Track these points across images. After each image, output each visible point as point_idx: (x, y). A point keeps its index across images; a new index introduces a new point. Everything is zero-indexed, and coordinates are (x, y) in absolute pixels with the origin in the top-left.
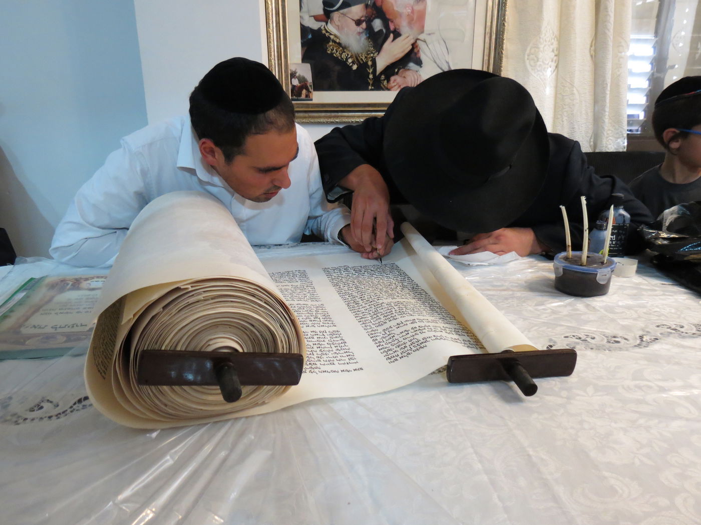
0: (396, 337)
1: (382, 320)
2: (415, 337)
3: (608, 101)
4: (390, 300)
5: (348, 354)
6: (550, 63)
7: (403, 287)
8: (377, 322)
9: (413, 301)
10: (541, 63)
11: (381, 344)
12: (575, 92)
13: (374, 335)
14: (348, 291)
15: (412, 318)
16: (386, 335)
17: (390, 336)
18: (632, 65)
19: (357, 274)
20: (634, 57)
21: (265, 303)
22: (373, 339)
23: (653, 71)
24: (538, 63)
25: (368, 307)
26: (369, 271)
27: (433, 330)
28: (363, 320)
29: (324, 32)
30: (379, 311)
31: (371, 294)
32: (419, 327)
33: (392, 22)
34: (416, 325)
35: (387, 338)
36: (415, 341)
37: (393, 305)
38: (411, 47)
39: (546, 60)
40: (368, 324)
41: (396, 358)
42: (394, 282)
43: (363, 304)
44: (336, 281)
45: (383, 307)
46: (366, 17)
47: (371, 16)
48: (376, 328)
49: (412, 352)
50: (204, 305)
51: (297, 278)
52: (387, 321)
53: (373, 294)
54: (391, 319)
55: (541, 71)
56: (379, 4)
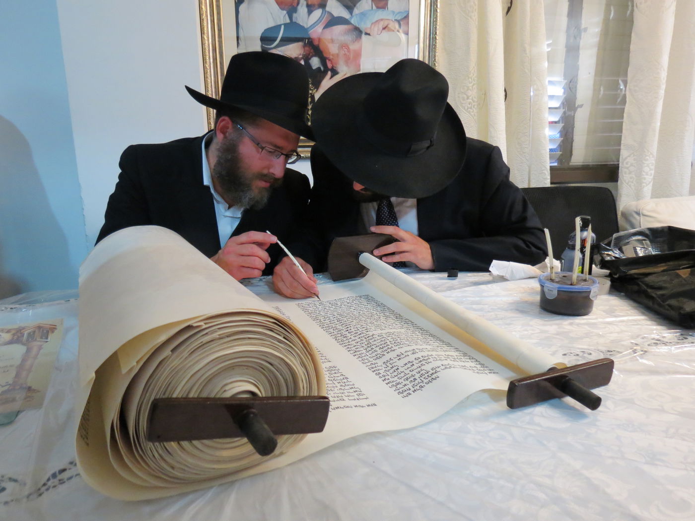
0: (401, 369)
1: (379, 352)
2: (423, 368)
4: (380, 332)
5: (355, 390)
7: (387, 317)
8: (374, 355)
9: (403, 330)
11: (387, 377)
13: (375, 369)
14: (331, 325)
15: (411, 348)
16: (389, 368)
17: (394, 369)
22: (375, 373)
23: (564, 110)
24: (468, 101)
25: (359, 340)
26: (346, 303)
27: (438, 359)
28: (358, 353)
30: (373, 343)
31: (357, 326)
32: (422, 356)
33: (329, 60)
34: (418, 355)
35: (391, 371)
36: (423, 372)
37: (385, 336)
40: (365, 358)
41: (408, 392)
42: (375, 312)
43: (352, 337)
44: (315, 315)
45: (376, 339)
46: (303, 55)
47: (309, 54)
48: (374, 362)
49: (425, 384)
50: (219, 345)
52: (385, 353)
54: (388, 351)
55: (471, 108)
56: (316, 43)
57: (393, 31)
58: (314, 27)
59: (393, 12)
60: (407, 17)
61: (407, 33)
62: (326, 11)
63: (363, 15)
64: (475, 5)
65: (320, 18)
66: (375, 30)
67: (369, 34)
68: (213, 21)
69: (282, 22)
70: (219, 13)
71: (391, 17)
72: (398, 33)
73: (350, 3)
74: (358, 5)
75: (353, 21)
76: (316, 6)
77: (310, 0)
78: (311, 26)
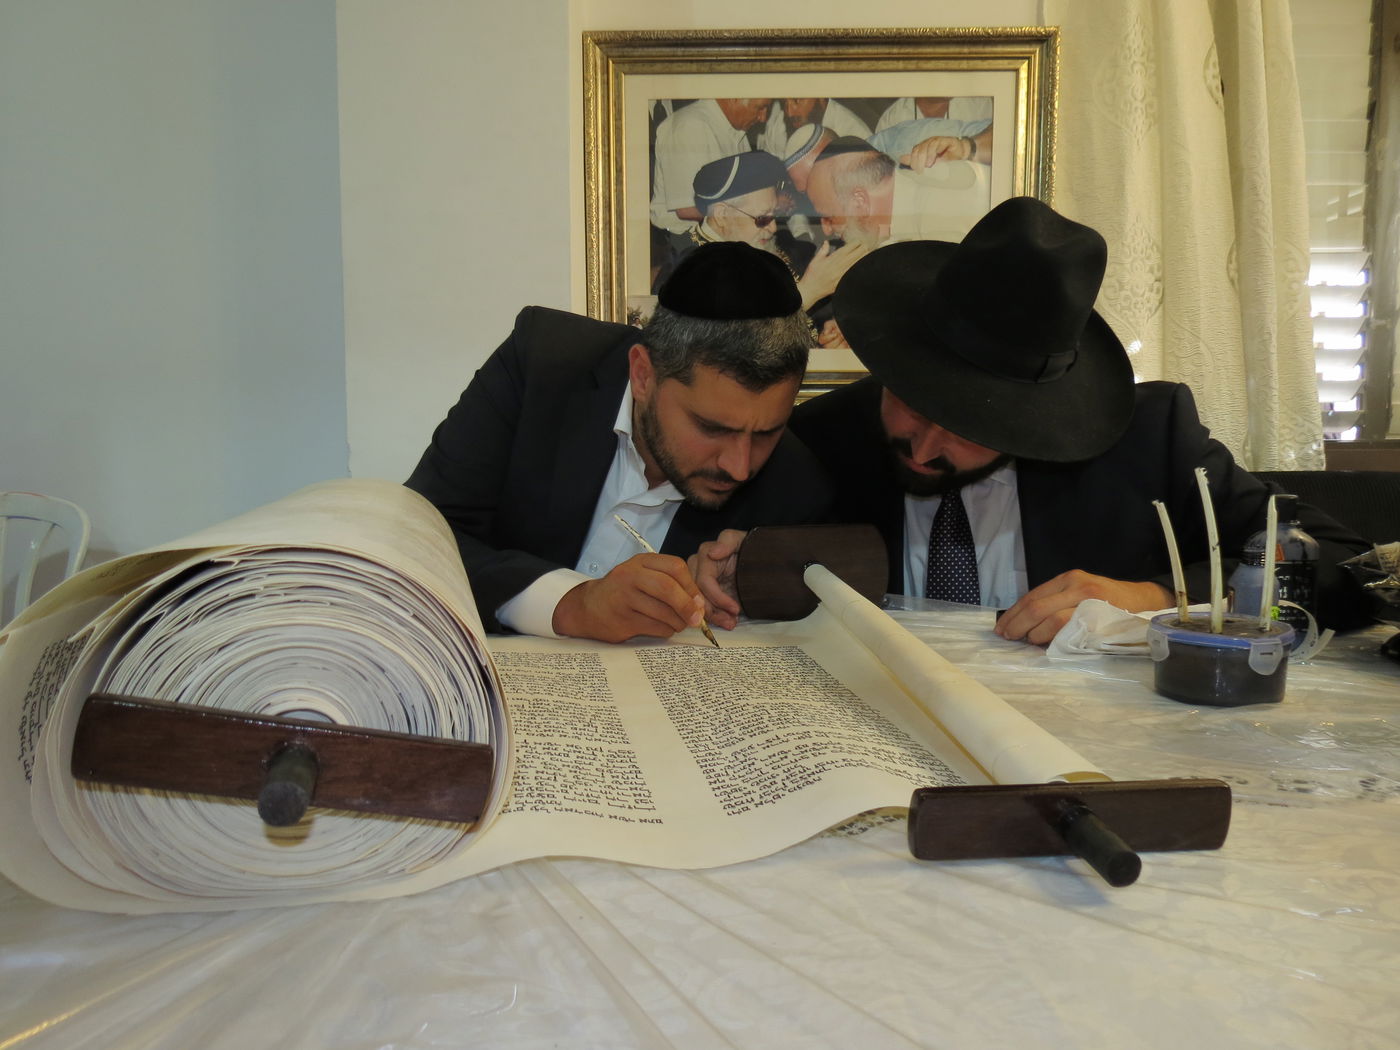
0: (758, 764)
1: (736, 735)
2: (800, 763)
3: (1275, 365)
4: (764, 700)
5: (637, 792)
6: (1147, 294)
7: (805, 683)
8: (725, 738)
9: (819, 705)
10: (1129, 293)
11: (721, 778)
12: (1203, 348)
13: (709, 762)
15: (805, 729)
16: (736, 763)
17: (745, 764)
19: (708, 660)
20: (1323, 288)
21: (415, 616)
22: (705, 768)
23: (1368, 317)
24: (1123, 293)
25: (713, 713)
26: (738, 656)
27: (847, 750)
28: (695, 735)
29: (695, 238)
32: (814, 744)
33: (827, 219)
34: (808, 742)
35: (737, 768)
36: (797, 770)
37: (768, 707)
39: (1137, 287)
40: (703, 744)
41: (748, 805)
42: (786, 674)
43: (704, 707)
45: (746, 712)
46: (775, 211)
47: (787, 210)
48: (718, 750)
49: (786, 793)
51: (574, 663)
52: (746, 737)
53: (730, 690)
54: (755, 732)
55: (1130, 309)
56: (801, 187)
57: (960, 159)
58: (796, 160)
59: (960, 123)
60: (989, 130)
61: (988, 163)
62: (821, 128)
63: (896, 131)
64: (1136, 99)
65: (809, 141)
66: (921, 158)
67: (909, 167)
68: (607, 156)
69: (737, 153)
70: (619, 141)
71: (957, 133)
72: (968, 162)
73: (870, 109)
74: (887, 113)
75: (877, 143)
76: (804, 120)
77: (793, 108)
78: (791, 157)
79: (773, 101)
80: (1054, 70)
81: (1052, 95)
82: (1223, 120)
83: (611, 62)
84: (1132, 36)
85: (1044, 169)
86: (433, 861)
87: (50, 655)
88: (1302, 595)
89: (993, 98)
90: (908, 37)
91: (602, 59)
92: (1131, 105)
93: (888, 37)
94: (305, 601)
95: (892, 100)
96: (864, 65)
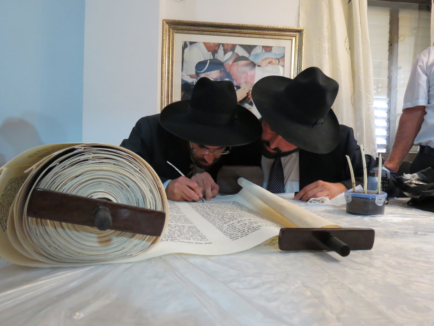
0: (237, 227)
1: (226, 221)
2: (251, 226)
3: (365, 129)
5: (201, 236)
7: (242, 210)
8: (223, 222)
11: (226, 232)
15: (248, 218)
18: (377, 113)
20: (376, 108)
22: (220, 230)
23: (388, 117)
25: (217, 216)
28: (213, 221)
29: (195, 84)
30: (225, 217)
31: (219, 210)
33: (235, 80)
35: (230, 229)
37: (235, 214)
38: (246, 95)
40: (217, 223)
41: (238, 237)
42: (235, 208)
46: (220, 77)
47: (223, 77)
48: (222, 225)
49: (249, 233)
54: (233, 220)
56: (228, 70)
57: (275, 64)
58: (227, 62)
59: (275, 54)
60: (283, 57)
61: (283, 66)
62: (234, 53)
63: (257, 55)
64: (326, 50)
65: (231, 57)
66: (264, 63)
67: (260, 66)
68: (169, 57)
69: (209, 59)
70: (173, 53)
71: (274, 57)
72: (278, 66)
73: (249, 48)
74: (254, 50)
75: (251, 59)
76: (229, 50)
77: (226, 47)
78: (226, 61)
79: (220, 44)
80: (302, 40)
81: (302, 48)
82: (350, 58)
83: (171, 29)
84: (325, 32)
85: (299, 69)
86: (141, 252)
87: (10, 182)
88: (386, 186)
89: (285, 47)
90: (261, 28)
91: (168, 28)
92: (325, 51)
93: (255, 28)
94: (105, 163)
95: (256, 46)
96: (248, 35)
